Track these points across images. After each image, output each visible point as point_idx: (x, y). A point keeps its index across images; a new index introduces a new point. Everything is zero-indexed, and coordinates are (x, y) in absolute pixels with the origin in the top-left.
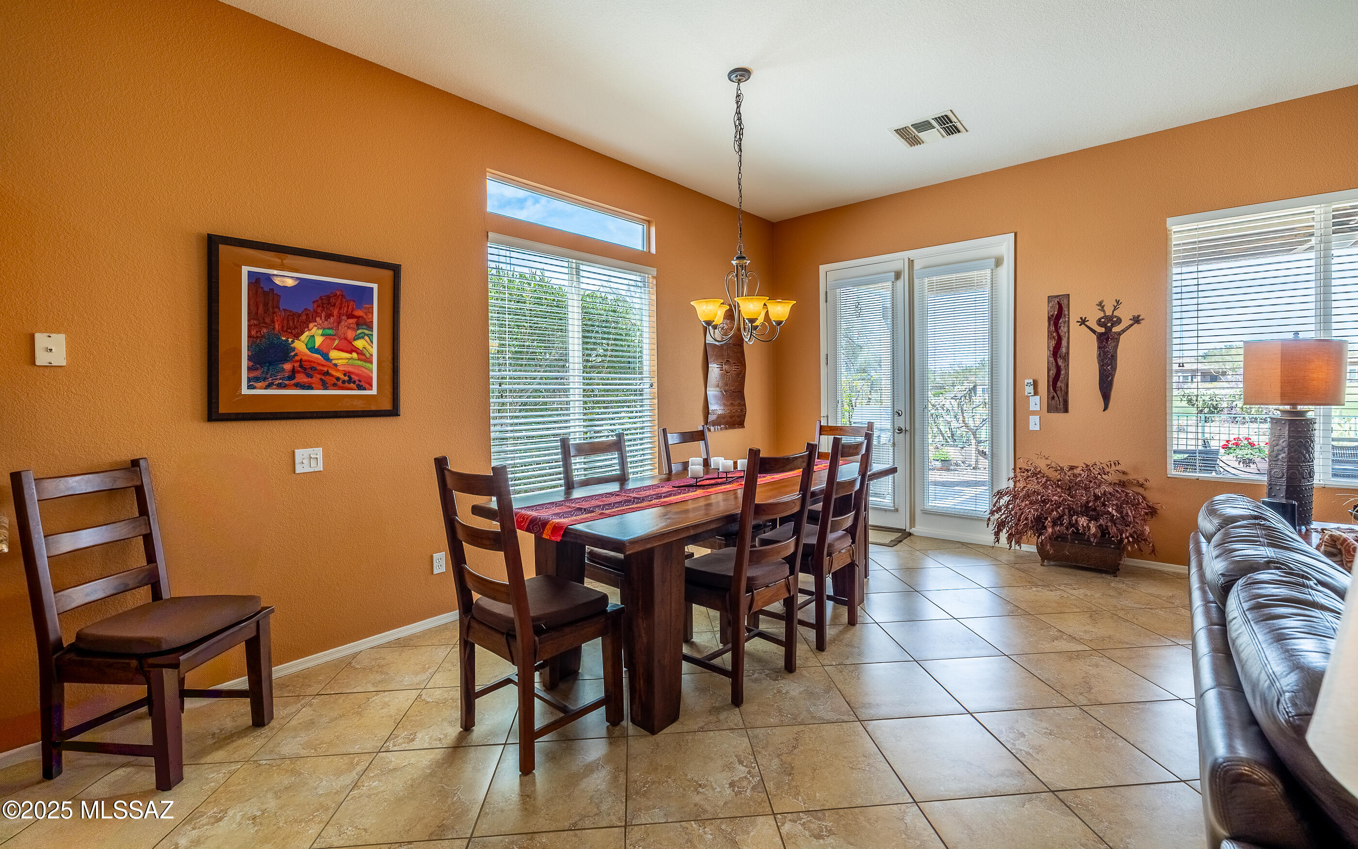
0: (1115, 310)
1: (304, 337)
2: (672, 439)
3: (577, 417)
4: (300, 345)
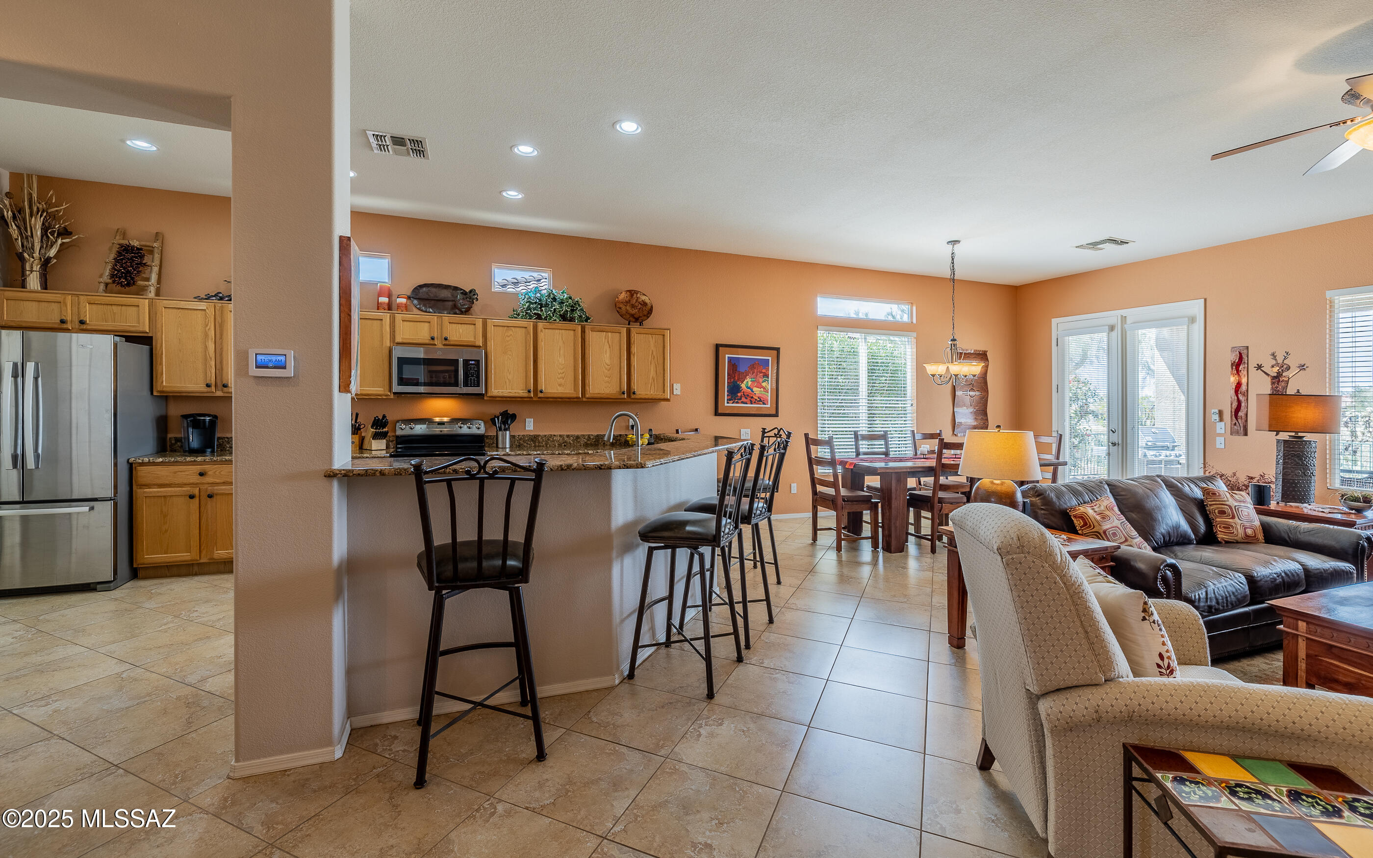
0: (1285, 359)
1: (744, 382)
2: (918, 436)
3: (864, 422)
4: (743, 386)
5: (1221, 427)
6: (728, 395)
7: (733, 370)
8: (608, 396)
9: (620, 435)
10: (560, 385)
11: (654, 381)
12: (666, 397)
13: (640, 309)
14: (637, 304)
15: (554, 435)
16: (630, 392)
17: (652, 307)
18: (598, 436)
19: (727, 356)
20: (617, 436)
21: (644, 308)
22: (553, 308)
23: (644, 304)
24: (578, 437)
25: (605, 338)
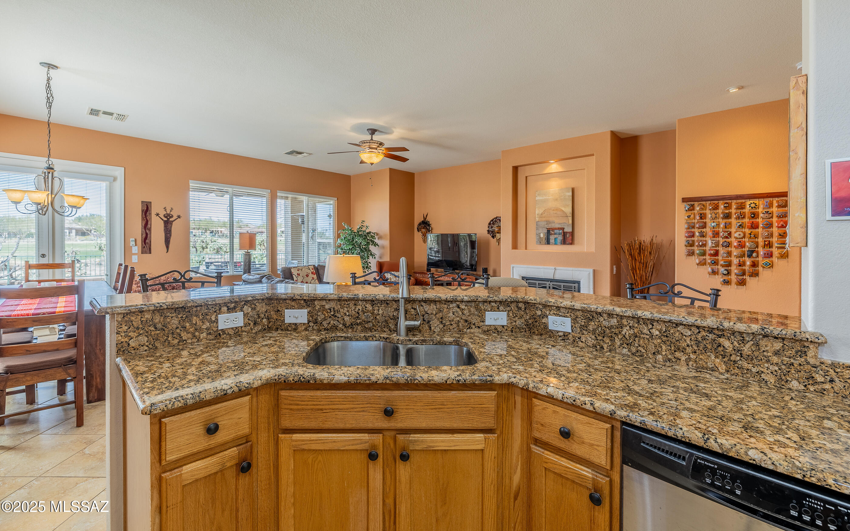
0: (170, 211)
5: (135, 249)
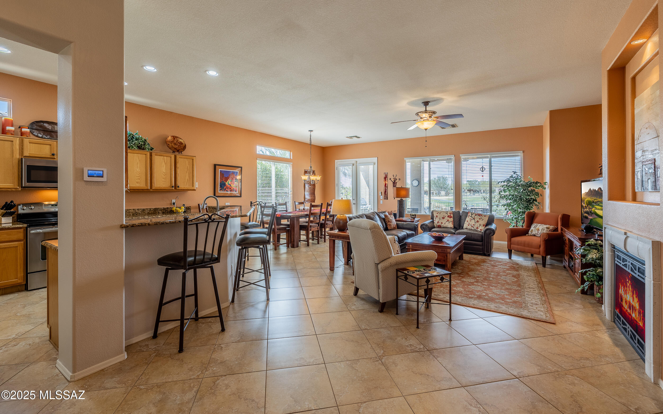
1: (227, 182)
2: (297, 203)
4: (227, 183)
5: (381, 197)
6: (220, 188)
7: (222, 176)
8: (165, 188)
9: (168, 208)
10: (137, 183)
11: (188, 181)
12: (194, 189)
13: (179, 145)
14: (177, 143)
15: (130, 209)
16: (176, 186)
17: (185, 145)
18: (155, 209)
19: (219, 170)
20: (166, 209)
21: (181, 145)
22: (134, 142)
23: (181, 143)
24: (144, 210)
25: (163, 159)
